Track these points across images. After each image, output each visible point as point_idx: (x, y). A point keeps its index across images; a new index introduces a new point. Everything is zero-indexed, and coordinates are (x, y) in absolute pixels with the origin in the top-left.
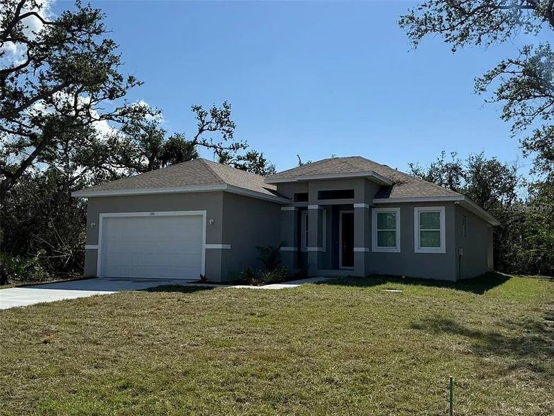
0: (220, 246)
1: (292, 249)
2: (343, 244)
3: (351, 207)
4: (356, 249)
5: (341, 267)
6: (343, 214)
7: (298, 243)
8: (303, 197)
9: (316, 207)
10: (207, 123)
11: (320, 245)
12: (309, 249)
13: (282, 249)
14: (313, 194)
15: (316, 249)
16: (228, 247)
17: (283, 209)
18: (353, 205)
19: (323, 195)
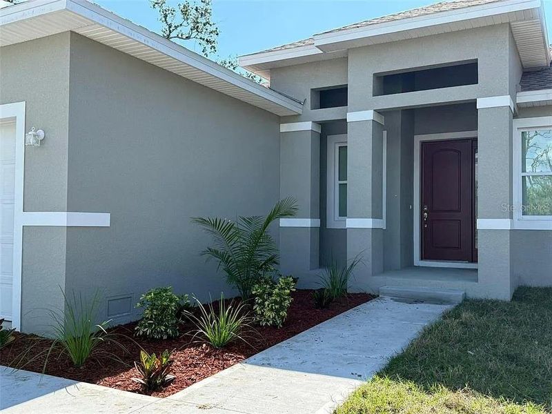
0: (60, 219)
1: (307, 223)
2: (422, 212)
3: (469, 108)
4: (481, 224)
5: (417, 261)
6: (423, 144)
7: (321, 210)
8: (333, 97)
9: (369, 115)
10: (176, 27)
11: (376, 215)
12: (351, 223)
13: (284, 222)
14: (360, 82)
15: (368, 223)
16: (102, 219)
17: (284, 128)
18: (474, 103)
19: (388, 83)
